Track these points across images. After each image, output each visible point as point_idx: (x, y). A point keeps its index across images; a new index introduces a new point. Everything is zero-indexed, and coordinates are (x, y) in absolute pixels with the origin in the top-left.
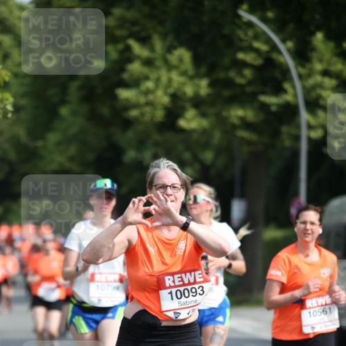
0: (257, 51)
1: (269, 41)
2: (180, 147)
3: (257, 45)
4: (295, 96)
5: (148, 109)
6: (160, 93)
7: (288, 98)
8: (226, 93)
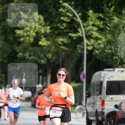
0: (68, 16)
1: (72, 13)
2: (40, 52)
3: (68, 14)
4: (82, 33)
5: (28, 38)
6: (32, 31)
7: (80, 34)
8: (56, 32)
